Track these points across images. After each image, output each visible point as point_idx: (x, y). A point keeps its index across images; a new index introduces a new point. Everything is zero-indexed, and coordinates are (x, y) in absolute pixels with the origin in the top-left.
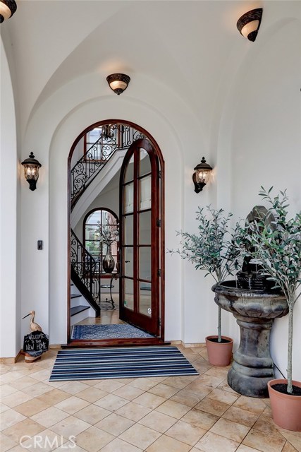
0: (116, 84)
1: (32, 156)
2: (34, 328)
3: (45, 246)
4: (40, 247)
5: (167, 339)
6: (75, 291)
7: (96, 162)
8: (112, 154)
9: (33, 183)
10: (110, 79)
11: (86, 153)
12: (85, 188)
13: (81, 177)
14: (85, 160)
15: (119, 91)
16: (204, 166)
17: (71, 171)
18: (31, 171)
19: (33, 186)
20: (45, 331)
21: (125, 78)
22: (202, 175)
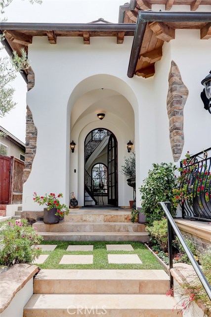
0: (100, 117)
1: (73, 141)
2: (73, 197)
3: (77, 171)
4: (75, 172)
5: (119, 206)
6: (87, 194)
7: (96, 141)
8: (104, 137)
9: (73, 150)
10: (98, 115)
11: (92, 137)
12: (92, 153)
13: (90, 148)
14: (92, 141)
15: (101, 119)
16: (130, 143)
17: (85, 146)
18: (72, 146)
19: (73, 151)
20: (77, 199)
21: (103, 115)
22: (130, 146)
